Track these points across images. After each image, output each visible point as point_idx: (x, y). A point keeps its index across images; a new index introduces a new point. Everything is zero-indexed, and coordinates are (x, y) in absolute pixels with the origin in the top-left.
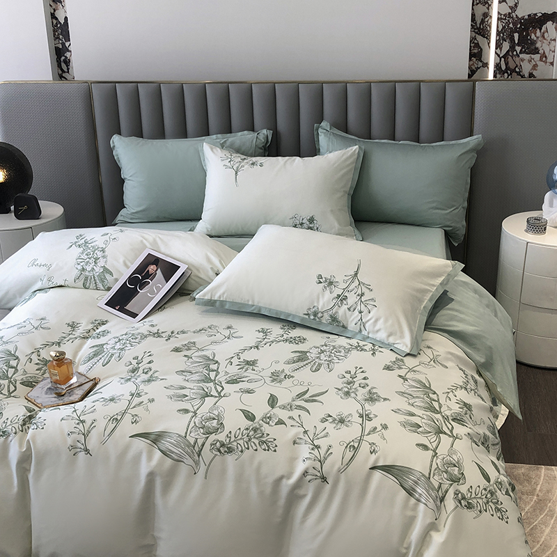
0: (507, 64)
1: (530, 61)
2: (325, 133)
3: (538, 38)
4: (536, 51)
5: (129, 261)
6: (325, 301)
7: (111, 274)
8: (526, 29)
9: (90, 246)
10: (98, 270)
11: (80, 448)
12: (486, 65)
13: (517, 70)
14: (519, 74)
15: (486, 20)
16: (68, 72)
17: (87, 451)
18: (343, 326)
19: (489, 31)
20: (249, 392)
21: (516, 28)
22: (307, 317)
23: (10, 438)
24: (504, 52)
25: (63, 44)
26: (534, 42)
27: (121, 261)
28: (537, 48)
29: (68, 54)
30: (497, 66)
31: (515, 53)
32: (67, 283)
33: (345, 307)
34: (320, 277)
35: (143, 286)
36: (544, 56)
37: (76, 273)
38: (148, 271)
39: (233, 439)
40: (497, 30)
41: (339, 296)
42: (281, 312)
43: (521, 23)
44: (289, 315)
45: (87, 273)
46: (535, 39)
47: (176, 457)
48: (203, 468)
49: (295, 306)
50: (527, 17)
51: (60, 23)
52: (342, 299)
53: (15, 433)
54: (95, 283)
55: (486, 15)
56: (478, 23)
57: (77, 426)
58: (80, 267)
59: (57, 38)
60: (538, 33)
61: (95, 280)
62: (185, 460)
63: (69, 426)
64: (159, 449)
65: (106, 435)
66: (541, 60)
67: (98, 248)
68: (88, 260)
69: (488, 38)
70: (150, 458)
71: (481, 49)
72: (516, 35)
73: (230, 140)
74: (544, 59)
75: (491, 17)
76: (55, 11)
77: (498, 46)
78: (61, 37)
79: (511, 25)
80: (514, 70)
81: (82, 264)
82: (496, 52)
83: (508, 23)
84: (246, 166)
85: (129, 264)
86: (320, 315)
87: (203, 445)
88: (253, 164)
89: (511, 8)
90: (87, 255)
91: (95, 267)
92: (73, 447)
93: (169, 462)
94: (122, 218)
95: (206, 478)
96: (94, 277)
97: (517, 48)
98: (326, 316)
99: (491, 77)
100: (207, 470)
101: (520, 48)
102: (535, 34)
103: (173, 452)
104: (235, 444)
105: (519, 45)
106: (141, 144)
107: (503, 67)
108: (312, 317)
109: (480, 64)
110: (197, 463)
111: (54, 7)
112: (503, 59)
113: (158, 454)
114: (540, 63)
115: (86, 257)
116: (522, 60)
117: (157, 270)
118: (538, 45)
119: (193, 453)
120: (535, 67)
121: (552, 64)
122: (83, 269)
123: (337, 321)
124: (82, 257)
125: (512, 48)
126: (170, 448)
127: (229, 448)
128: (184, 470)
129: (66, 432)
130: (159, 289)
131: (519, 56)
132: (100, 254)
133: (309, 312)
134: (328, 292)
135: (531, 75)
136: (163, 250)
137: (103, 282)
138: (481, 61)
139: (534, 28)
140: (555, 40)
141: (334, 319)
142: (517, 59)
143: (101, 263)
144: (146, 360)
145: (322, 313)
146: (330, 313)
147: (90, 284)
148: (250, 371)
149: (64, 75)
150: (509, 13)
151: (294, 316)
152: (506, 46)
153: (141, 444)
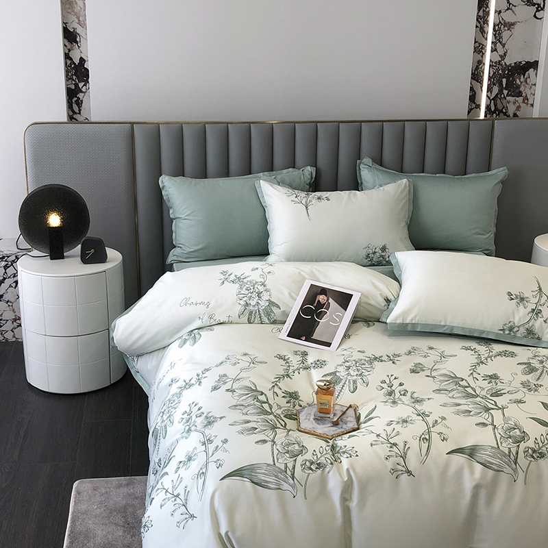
0: (495, 106)
1: (514, 103)
2: (367, 168)
3: (521, 83)
4: (519, 94)
5: (294, 292)
6: (520, 316)
7: (278, 307)
8: (512, 75)
9: (245, 281)
10: (264, 304)
11: (402, 470)
12: (478, 106)
13: (504, 111)
14: (505, 114)
15: (480, 67)
16: (80, 113)
17: (409, 472)
18: (539, 339)
19: (482, 77)
20: (520, 402)
21: (505, 74)
22: (502, 332)
23: (327, 470)
24: (493, 95)
25: (76, 85)
26: (519, 87)
27: (286, 293)
28: (521, 92)
29: (81, 95)
30: (488, 107)
31: (503, 96)
32: (231, 319)
33: (540, 320)
34: (510, 294)
35: (321, 315)
36: (526, 98)
37: (239, 308)
38: (319, 301)
39: (541, 445)
40: (489, 76)
41: (533, 310)
42: (475, 330)
43: (508, 70)
44: (483, 332)
45: (251, 308)
46: (519, 83)
47: (496, 468)
48: (521, 475)
49: (490, 323)
50: (513, 65)
51: (75, 64)
52: (536, 312)
53: (332, 464)
54: (260, 317)
55: (480, 63)
56: (474, 69)
57: (392, 449)
58: (242, 302)
59: (70, 79)
60: (522, 79)
61: (260, 314)
62: (505, 470)
63: (383, 450)
64: (478, 462)
65: (423, 455)
66: (524, 102)
67: (256, 282)
68: (250, 294)
69: (481, 83)
70: (472, 472)
71: (475, 93)
72: (504, 81)
73: (279, 177)
74: (526, 101)
75: (484, 64)
76: (69, 51)
77: (489, 89)
78: (74, 77)
79: (500, 72)
80: (502, 111)
81: (244, 299)
82: (487, 96)
83: (498, 70)
84: (314, 201)
85: (294, 296)
86: (515, 330)
87: (517, 453)
88: (319, 198)
89: (501, 56)
90: (246, 289)
91: (259, 301)
92: (394, 470)
93: (491, 473)
94: (175, 258)
95: (525, 484)
96: (259, 311)
97: (504, 91)
98: (522, 330)
99: (482, 116)
100: (526, 475)
101: (507, 91)
102: (520, 79)
103: (492, 463)
104: (544, 448)
105: (506, 89)
106: (193, 183)
107: (493, 109)
108: (507, 332)
109: (474, 105)
110: (515, 471)
111: (69, 47)
112: (492, 101)
113: (479, 467)
114: (523, 105)
115: (247, 292)
116: (508, 102)
117: (328, 300)
118: (522, 89)
119: (510, 462)
120: (519, 107)
121: (532, 105)
122: (247, 304)
123: (533, 334)
124: (243, 292)
125: (501, 92)
126: (488, 459)
127: (540, 453)
128: (504, 479)
129: (383, 457)
130: (341, 319)
131: (506, 99)
132: (261, 288)
133: (505, 327)
134: (521, 307)
135: (515, 115)
136: (322, 280)
137: (269, 315)
138: (475, 103)
139: (519, 74)
140: (535, 85)
141: (530, 332)
142: (504, 101)
143: (265, 296)
144: (396, 383)
145: (519, 327)
146: (527, 326)
147: (255, 318)
148: (499, 384)
149: (75, 116)
150: (499, 61)
151: (489, 332)
152: (496, 90)
153: (459, 459)
